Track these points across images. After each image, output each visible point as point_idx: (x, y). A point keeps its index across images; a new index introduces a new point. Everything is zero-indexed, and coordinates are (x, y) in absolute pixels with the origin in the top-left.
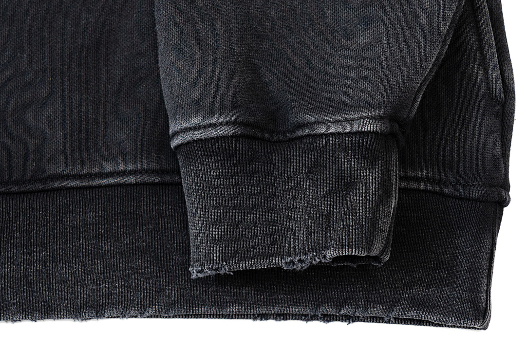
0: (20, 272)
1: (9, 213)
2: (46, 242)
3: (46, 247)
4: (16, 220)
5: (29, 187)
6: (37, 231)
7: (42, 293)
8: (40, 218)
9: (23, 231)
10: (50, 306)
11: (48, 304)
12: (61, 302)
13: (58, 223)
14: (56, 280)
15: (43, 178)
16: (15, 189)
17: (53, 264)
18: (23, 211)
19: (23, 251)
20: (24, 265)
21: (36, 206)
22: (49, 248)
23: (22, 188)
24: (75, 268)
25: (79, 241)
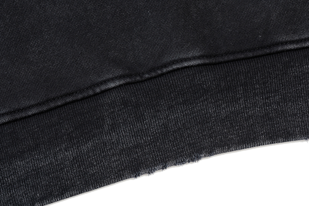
0: (262, 112)
1: (250, 72)
2: (278, 89)
3: (278, 92)
4: (255, 77)
5: (260, 53)
6: (271, 83)
7: (281, 124)
8: (271, 73)
9: (261, 83)
10: (288, 133)
11: (286, 131)
12: (295, 129)
13: (284, 75)
14: (288, 114)
15: (268, 46)
16: (250, 55)
17: (284, 104)
18: (259, 70)
19: (263, 97)
20: (264, 107)
21: (268, 65)
22: (280, 93)
23: (255, 54)
24: (301, 104)
25: (301, 86)
